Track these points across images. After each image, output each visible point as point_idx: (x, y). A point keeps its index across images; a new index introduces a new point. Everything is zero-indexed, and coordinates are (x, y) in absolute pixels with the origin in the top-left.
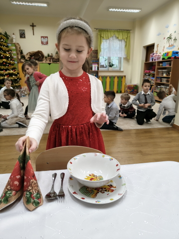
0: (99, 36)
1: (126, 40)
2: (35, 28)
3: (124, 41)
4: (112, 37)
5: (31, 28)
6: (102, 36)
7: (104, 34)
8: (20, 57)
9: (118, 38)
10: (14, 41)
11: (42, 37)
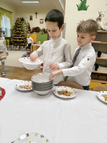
2: (37, 14)
8: (28, 30)
11: (40, 19)
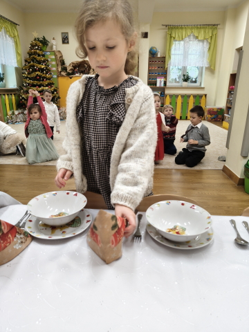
0: (169, 36)
1: (209, 41)
3: (207, 41)
4: (189, 36)
6: (173, 35)
7: (175, 34)
8: (60, 70)
9: (197, 38)
10: (55, 48)
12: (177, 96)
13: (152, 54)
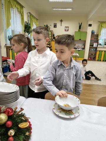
0: (100, 26)
2: (62, 22)
5: (60, 22)
7: (104, 25)
8: (52, 38)
10: (51, 29)
11: (65, 27)
12: (102, 51)
13: (93, 33)
